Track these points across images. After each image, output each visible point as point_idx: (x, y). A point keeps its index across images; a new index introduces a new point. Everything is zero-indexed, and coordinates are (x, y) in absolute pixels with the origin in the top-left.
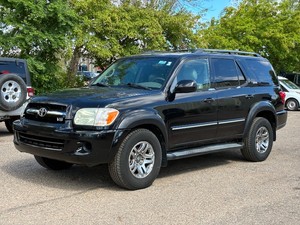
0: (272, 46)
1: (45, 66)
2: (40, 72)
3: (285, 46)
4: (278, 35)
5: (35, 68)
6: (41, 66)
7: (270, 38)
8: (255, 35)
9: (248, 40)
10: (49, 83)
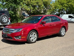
5: (11, 13)
7: (70, 5)
10: (15, 17)
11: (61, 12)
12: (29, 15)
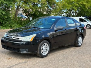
0: (82, 7)
1: (6, 13)
2: (4, 15)
3: (87, 7)
4: (85, 3)
5: (2, 13)
6: (4, 13)
7: (82, 4)
8: (77, 3)
9: (75, 5)
10: (7, 18)
11: (70, 14)
12: (28, 17)
